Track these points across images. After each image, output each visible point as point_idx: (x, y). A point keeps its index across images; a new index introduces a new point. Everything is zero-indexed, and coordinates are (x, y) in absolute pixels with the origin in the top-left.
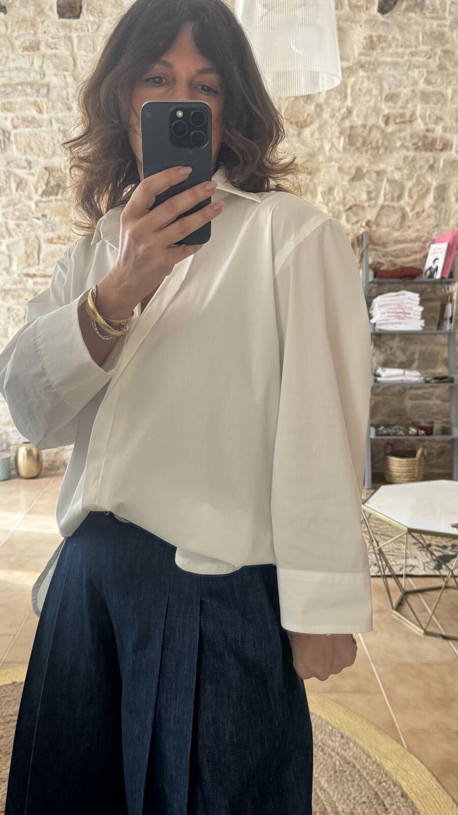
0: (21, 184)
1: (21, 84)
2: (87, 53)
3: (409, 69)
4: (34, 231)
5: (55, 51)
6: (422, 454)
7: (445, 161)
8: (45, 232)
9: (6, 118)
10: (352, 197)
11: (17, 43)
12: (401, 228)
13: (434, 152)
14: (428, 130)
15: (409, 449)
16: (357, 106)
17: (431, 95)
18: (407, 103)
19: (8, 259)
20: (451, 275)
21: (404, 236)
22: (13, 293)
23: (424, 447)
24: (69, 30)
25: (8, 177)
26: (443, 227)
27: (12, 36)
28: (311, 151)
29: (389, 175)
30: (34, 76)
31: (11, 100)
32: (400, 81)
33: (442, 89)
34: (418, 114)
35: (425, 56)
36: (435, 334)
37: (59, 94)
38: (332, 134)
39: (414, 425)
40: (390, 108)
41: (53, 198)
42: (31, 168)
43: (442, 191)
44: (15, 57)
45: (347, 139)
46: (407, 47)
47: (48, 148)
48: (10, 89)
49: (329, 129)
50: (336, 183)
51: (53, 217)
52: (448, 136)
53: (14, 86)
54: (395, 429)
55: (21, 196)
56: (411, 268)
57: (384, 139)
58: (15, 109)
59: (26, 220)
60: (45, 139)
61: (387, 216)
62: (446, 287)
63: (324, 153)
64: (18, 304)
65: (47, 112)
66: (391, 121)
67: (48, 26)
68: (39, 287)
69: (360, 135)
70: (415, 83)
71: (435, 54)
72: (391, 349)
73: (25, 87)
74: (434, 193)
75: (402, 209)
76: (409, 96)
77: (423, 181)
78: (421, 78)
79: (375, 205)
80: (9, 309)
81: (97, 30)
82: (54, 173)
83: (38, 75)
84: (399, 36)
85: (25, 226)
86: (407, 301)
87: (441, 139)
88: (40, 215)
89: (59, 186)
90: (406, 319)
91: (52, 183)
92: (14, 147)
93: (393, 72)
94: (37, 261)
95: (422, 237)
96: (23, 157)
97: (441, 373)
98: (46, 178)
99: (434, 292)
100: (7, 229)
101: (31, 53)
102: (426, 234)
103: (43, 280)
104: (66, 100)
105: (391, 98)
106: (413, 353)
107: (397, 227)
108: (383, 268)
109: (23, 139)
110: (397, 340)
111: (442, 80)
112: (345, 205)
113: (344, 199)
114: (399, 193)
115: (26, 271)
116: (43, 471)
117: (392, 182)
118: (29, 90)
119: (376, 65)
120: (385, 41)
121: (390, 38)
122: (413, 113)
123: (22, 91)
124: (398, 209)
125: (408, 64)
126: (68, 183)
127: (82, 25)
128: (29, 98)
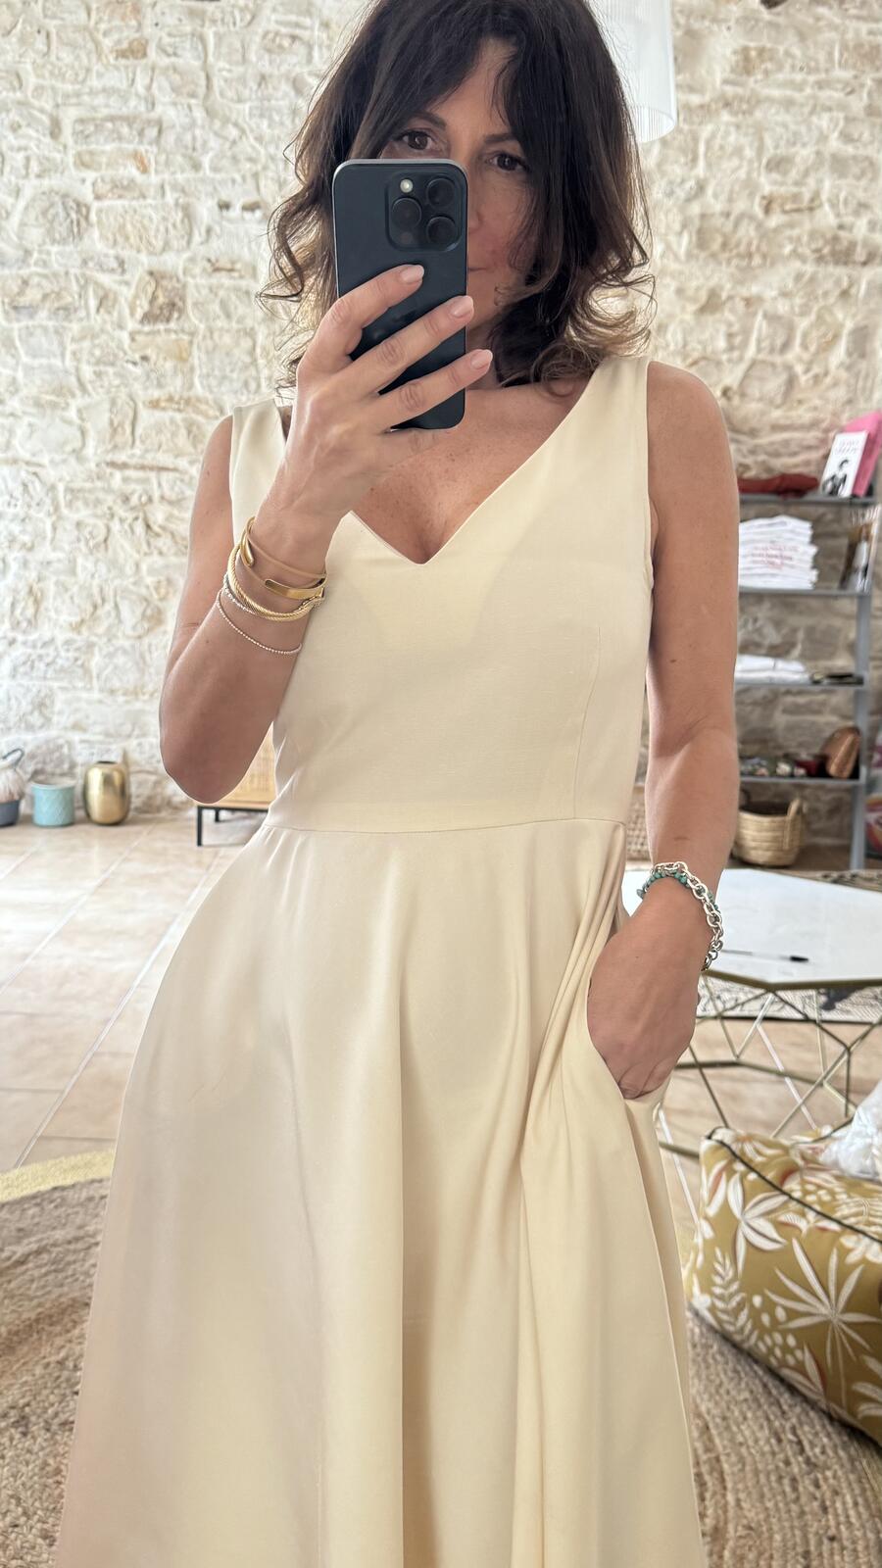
0: (105, 300)
1: (112, 119)
2: (230, 62)
3: (812, 112)
4: (126, 386)
5: (173, 59)
6: (799, 811)
7: (869, 283)
8: (146, 388)
9: (83, 181)
10: (699, 342)
11: (107, 43)
12: (784, 402)
13: (851, 266)
14: (841, 227)
15: (777, 800)
16: (715, 177)
17: (851, 162)
18: (806, 173)
19: (78, 434)
20: (870, 492)
21: (787, 418)
22: (87, 495)
23: (803, 798)
24: (199, 22)
25: (83, 288)
26: (862, 404)
27: (98, 30)
29: (767, 306)
30: (135, 106)
31: (93, 147)
32: (795, 134)
33: (870, 151)
34: (824, 197)
35: (843, 89)
36: (836, 597)
37: (179, 140)
38: (668, 227)
39: (788, 758)
40: (775, 183)
41: (161, 327)
42: (124, 271)
43: (861, 340)
44: (102, 70)
45: (694, 239)
46: (810, 71)
47: (156, 237)
48: (92, 128)
50: (671, 316)
51: (161, 361)
52: (877, 237)
53: (98, 122)
54: (753, 765)
55: (105, 322)
56: (800, 476)
57: (761, 239)
58: (100, 165)
59: (113, 364)
60: (151, 219)
61: (762, 379)
62: (860, 512)
64: (96, 516)
65: (156, 171)
66: (775, 206)
67: (163, 13)
68: (132, 486)
69: (717, 230)
70: (823, 138)
71: (862, 86)
72: (755, 620)
73: (118, 123)
74: (848, 342)
75: (789, 368)
76: (810, 162)
77: (828, 318)
78: (834, 131)
79: (741, 359)
80: (79, 525)
81: (250, 23)
82: (165, 283)
83: (143, 103)
84: (797, 51)
85: (112, 378)
86: (789, 535)
87: (865, 244)
88: (137, 357)
89: (172, 305)
90: (785, 568)
91: (161, 300)
92: (96, 233)
93: (783, 117)
94: (130, 442)
95: (823, 421)
96: (112, 252)
97: (842, 668)
98: (150, 290)
99: (838, 520)
100: (79, 380)
101: (131, 61)
102: (829, 416)
103: (140, 474)
104: (190, 151)
105: (778, 164)
106: (794, 631)
107: (778, 400)
108: (751, 474)
109: (112, 219)
110: (767, 605)
111: (872, 135)
112: (685, 357)
113: (685, 345)
114: (784, 338)
115: (109, 458)
116: (131, 814)
117: (772, 318)
118: (125, 130)
119: (753, 102)
120: (771, 59)
121: (781, 49)
122: (816, 196)
123: (113, 131)
124: (780, 369)
125: (811, 102)
126: (189, 302)
127: (223, 12)
128: (125, 146)
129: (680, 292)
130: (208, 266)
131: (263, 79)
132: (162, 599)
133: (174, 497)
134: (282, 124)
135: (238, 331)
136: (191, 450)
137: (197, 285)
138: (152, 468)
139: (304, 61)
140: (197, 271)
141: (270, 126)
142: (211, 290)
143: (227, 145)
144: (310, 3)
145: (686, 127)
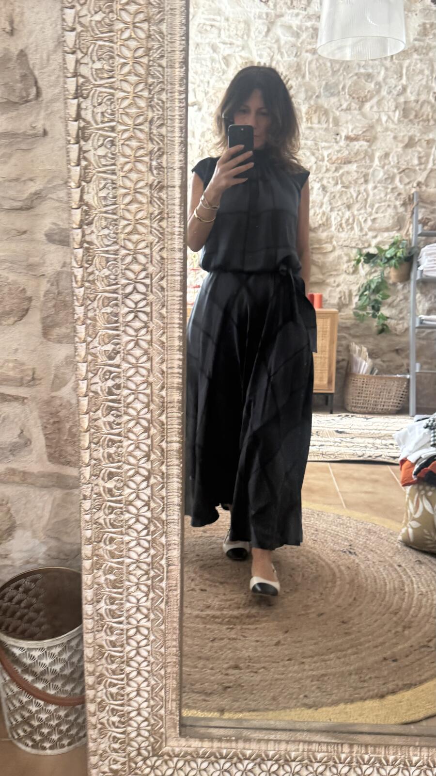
10: (405, 161)
16: (411, 84)
38: (389, 108)
45: (402, 112)
49: (386, 103)
50: (391, 149)
61: (435, 178)
63: (382, 124)
69: (412, 109)
79: (425, 169)
112: (399, 168)
113: (398, 163)
134: (207, 66)
139: (217, 36)
144: (220, 10)
145: (396, 61)
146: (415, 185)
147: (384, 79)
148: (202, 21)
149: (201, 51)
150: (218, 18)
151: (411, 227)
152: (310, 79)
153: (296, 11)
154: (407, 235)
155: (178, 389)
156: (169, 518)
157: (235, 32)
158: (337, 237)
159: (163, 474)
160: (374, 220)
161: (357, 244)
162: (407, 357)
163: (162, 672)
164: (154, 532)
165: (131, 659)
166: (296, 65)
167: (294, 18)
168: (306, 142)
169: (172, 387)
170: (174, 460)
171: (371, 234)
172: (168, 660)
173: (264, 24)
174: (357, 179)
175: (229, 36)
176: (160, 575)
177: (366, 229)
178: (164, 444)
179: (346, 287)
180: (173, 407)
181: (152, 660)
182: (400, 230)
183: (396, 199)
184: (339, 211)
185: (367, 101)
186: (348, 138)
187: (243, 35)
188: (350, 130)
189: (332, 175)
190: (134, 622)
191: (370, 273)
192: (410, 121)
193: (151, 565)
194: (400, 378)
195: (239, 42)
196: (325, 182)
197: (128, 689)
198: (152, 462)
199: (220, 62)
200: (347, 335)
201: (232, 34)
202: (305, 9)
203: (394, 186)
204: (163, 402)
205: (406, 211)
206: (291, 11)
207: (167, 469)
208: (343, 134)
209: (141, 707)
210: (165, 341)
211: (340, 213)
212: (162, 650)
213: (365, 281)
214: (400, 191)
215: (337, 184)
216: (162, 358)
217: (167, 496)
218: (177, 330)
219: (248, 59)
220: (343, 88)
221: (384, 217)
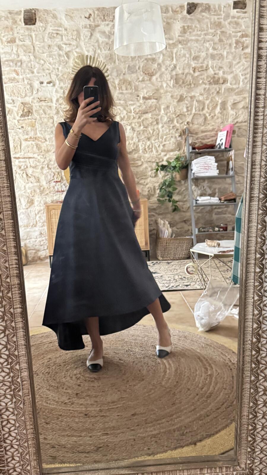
0: (9, 112)
1: (7, 61)
2: (40, 42)
4: (17, 135)
5: (23, 42)
7: (225, 89)
8: (23, 135)
10: (179, 110)
11: (4, 39)
13: (219, 84)
14: (215, 74)
16: (179, 63)
17: (216, 56)
18: (204, 60)
20: (230, 147)
21: (206, 129)
24: (30, 31)
26: (226, 123)
27: (1, 36)
28: (157, 88)
29: (197, 98)
30: (13, 57)
32: (200, 49)
33: (221, 52)
34: (210, 66)
35: (212, 35)
36: (225, 178)
37: (27, 65)
38: (167, 79)
39: (217, 226)
40: (195, 63)
41: (26, 118)
42: (14, 103)
43: (224, 105)
44: (3, 47)
45: (175, 81)
46: (202, 32)
47: (23, 93)
49: (165, 76)
50: (170, 103)
51: (27, 128)
52: (226, 76)
53: (4, 62)
54: (208, 229)
55: (10, 118)
56: (210, 144)
57: (193, 80)
58: (5, 74)
59: (13, 129)
60: (21, 88)
61: (197, 119)
62: (228, 152)
63: (163, 89)
65: (21, 75)
66: (196, 70)
67: (19, 30)
68: (22, 164)
69: (181, 78)
70: (208, 49)
71: (217, 34)
72: (204, 187)
73: (9, 62)
74: (220, 106)
75: (205, 115)
76: (205, 57)
77: (214, 100)
78: (210, 47)
79: (191, 114)
81: (44, 31)
82: (26, 105)
83: (16, 56)
84: (198, 26)
85: (13, 133)
86: (209, 161)
87: (222, 78)
88: (20, 127)
89: (29, 111)
90: (209, 170)
91: (26, 110)
93: (196, 45)
94: (20, 151)
95: (215, 129)
96: (10, 98)
98: (22, 108)
99: (223, 156)
101: (12, 44)
102: (217, 127)
103: (24, 160)
104: (30, 69)
105: (196, 58)
106: (215, 189)
107: (203, 124)
108: (196, 145)
109: (9, 89)
110: (206, 182)
111: (221, 47)
112: (175, 114)
113: (175, 111)
114: (202, 107)
115: (14, 156)
116: (29, 262)
117: (198, 101)
118: (11, 64)
119: (187, 41)
120: (191, 29)
121: (194, 26)
122: (207, 65)
123: (8, 64)
124: (202, 115)
125: (203, 40)
126: (34, 110)
127: (36, 28)
128: (11, 68)
129: (172, 96)
130: (38, 100)
131: (49, 46)
132: (33, 196)
133: (34, 166)
134: (56, 59)
135: (48, 117)
136: (38, 151)
137: (36, 106)
138: (27, 158)
139: (60, 40)
140: (35, 101)
141: (52, 60)
142: (40, 106)
143: (41, 66)
144: (61, 24)
145: (169, 50)
146: (186, 124)
147: (163, 61)
148: (51, 31)
149: (52, 49)
150: (61, 29)
151: (186, 148)
152: (119, 63)
153: (107, 22)
154: (184, 153)
155: (17, 276)
156: (20, 353)
157: (71, 37)
158: (144, 156)
159: (13, 328)
160: (164, 146)
161: (155, 160)
162: (191, 225)
163: (26, 444)
164: (11, 363)
165: (6, 438)
166: (109, 55)
167: (106, 27)
168: (120, 101)
169: (13, 276)
170: (19, 318)
171: (163, 154)
172: (29, 437)
173: (88, 31)
174: (152, 122)
175: (68, 40)
176: (18, 388)
177: (160, 151)
178: (12, 310)
179: (151, 185)
180: (15, 288)
181: (18, 437)
182: (179, 150)
183: (176, 133)
184: (143, 141)
185: (153, 75)
186: (144, 98)
187: (76, 38)
188: (145, 93)
189: (137, 121)
190: (5, 417)
191: (165, 176)
192: (180, 85)
193: (12, 382)
194: (187, 238)
195: (74, 43)
196: (133, 125)
197: (6, 457)
198: (6, 321)
199: (64, 56)
200: (154, 214)
201: (69, 38)
202: (112, 21)
203: (174, 125)
204: (9, 286)
205: (182, 139)
206: (104, 22)
207: (15, 325)
208: (141, 96)
209: (16, 466)
210: (6, 249)
211: (144, 143)
212: (25, 432)
213: (162, 181)
214: (177, 128)
215: (140, 126)
216: (5, 259)
217: (17, 341)
218: (13, 242)
219: (81, 53)
220: (139, 68)
221: (170, 143)
